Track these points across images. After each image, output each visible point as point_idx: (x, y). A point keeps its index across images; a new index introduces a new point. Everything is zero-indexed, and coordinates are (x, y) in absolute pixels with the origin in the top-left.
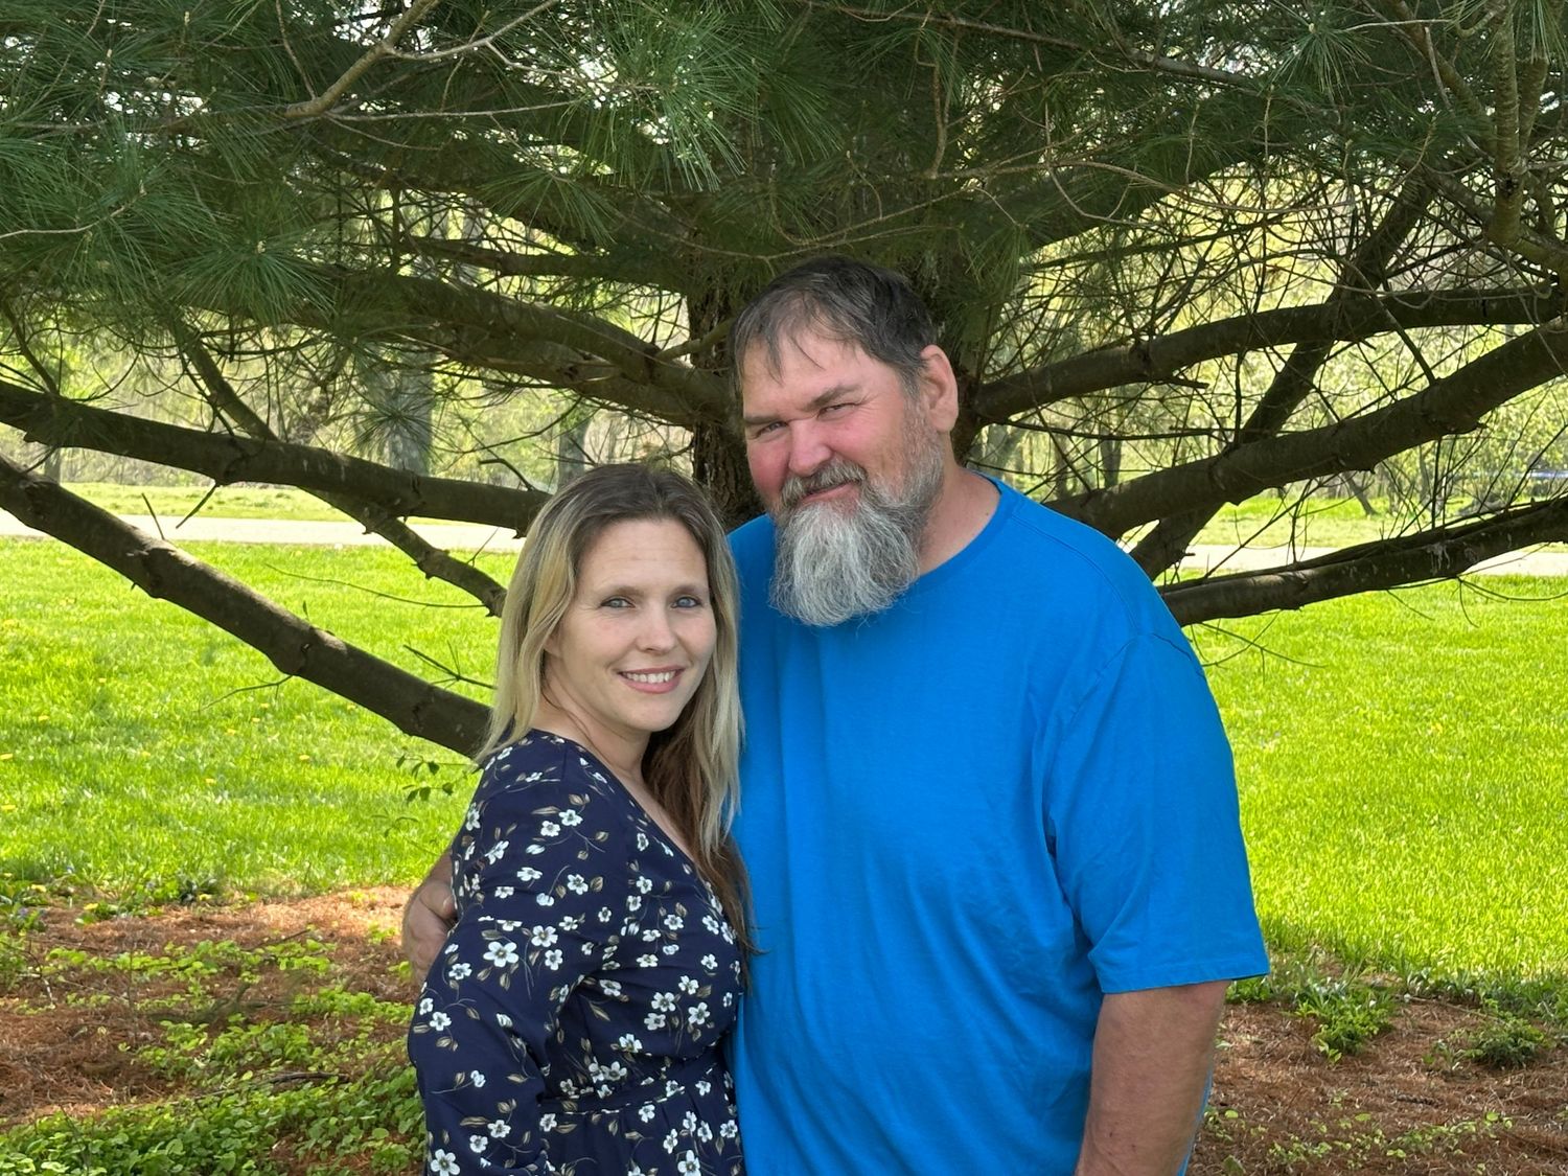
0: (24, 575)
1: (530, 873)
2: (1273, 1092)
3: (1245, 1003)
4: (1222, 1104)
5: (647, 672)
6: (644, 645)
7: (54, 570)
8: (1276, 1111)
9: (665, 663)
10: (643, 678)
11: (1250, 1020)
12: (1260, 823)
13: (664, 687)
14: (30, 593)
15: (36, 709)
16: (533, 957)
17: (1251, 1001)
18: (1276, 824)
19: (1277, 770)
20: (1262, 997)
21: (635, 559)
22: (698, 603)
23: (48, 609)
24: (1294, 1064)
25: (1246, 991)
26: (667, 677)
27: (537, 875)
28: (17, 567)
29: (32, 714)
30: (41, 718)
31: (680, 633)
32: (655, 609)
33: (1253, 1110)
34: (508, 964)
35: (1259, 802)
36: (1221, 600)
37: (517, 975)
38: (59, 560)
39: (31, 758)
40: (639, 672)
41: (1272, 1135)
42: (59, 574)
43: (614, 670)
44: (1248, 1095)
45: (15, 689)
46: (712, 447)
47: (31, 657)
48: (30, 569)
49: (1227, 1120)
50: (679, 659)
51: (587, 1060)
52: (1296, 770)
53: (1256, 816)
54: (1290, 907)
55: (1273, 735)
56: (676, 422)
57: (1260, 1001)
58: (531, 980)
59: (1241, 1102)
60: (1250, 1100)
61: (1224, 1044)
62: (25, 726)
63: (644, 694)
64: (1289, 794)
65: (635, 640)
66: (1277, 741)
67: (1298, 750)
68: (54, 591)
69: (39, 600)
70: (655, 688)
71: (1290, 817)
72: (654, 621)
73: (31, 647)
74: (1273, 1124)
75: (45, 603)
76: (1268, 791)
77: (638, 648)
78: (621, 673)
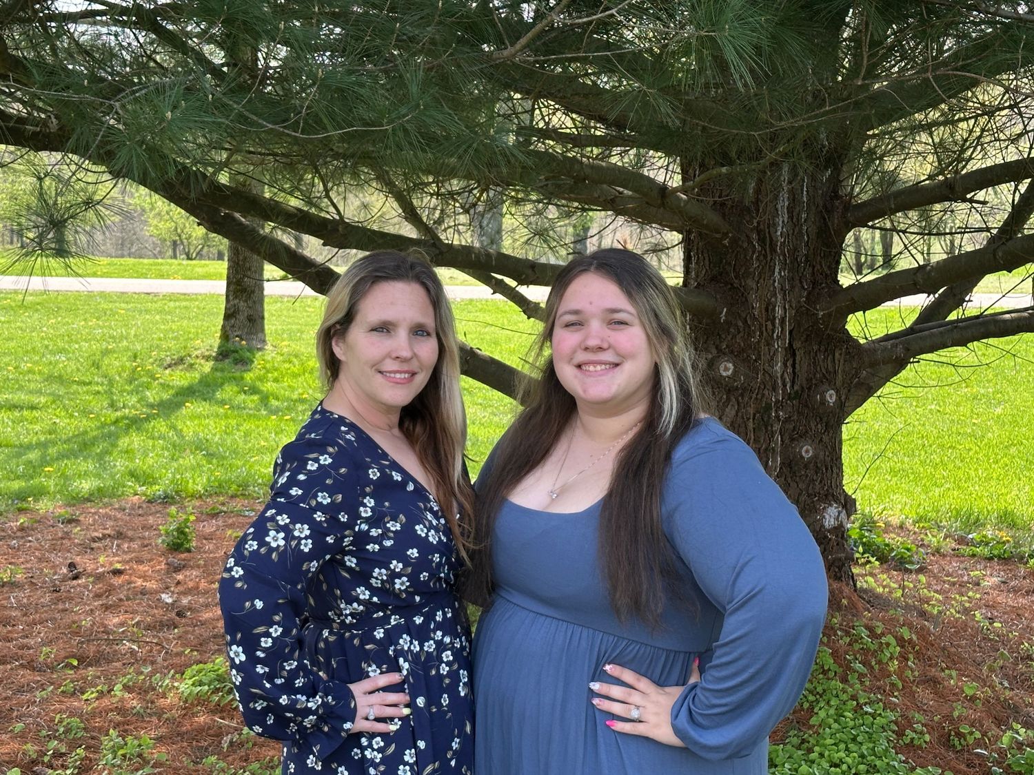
0: (289, 317)
1: (296, 491)
2: (1020, 612)
3: (996, 559)
4: (990, 619)
5: (395, 372)
6: (394, 355)
7: (305, 314)
8: (1022, 623)
9: (405, 367)
10: (392, 375)
11: (999, 570)
12: (996, 454)
13: (405, 381)
14: (293, 327)
15: (301, 391)
16: (294, 543)
17: (999, 557)
18: (1006, 455)
19: (1004, 424)
20: (1006, 556)
21: (392, 303)
22: (429, 334)
23: (303, 336)
24: (1028, 595)
25: (996, 552)
26: (407, 376)
27: (300, 492)
28: (285, 312)
29: (299, 394)
30: (304, 396)
31: (415, 351)
32: (402, 334)
33: (1008, 623)
34: (278, 546)
35: (995, 442)
36: (992, 328)
37: (283, 554)
38: (307, 308)
39: (301, 418)
40: (390, 372)
41: (1021, 636)
42: (308, 316)
43: (376, 370)
44: (1004, 613)
45: (289, 380)
46: (695, 243)
47: (297, 363)
48: (292, 314)
49: (994, 628)
50: (414, 366)
51: (339, 602)
52: (1014, 423)
53: (993, 450)
54: (1018, 503)
55: (999, 403)
56: (672, 229)
57: (1004, 558)
58: (293, 556)
59: (1001, 617)
60: (1006, 616)
61: (986, 583)
62: (296, 401)
63: (392, 384)
64: (1012, 437)
65: (389, 353)
66: (1002, 407)
67: (1015, 411)
68: (306, 325)
69: (299, 331)
70: (399, 381)
71: (1013, 450)
72: (400, 342)
73: (296, 356)
74: (1021, 631)
75: (302, 332)
76: (999, 436)
77: (390, 357)
78: (380, 372)
